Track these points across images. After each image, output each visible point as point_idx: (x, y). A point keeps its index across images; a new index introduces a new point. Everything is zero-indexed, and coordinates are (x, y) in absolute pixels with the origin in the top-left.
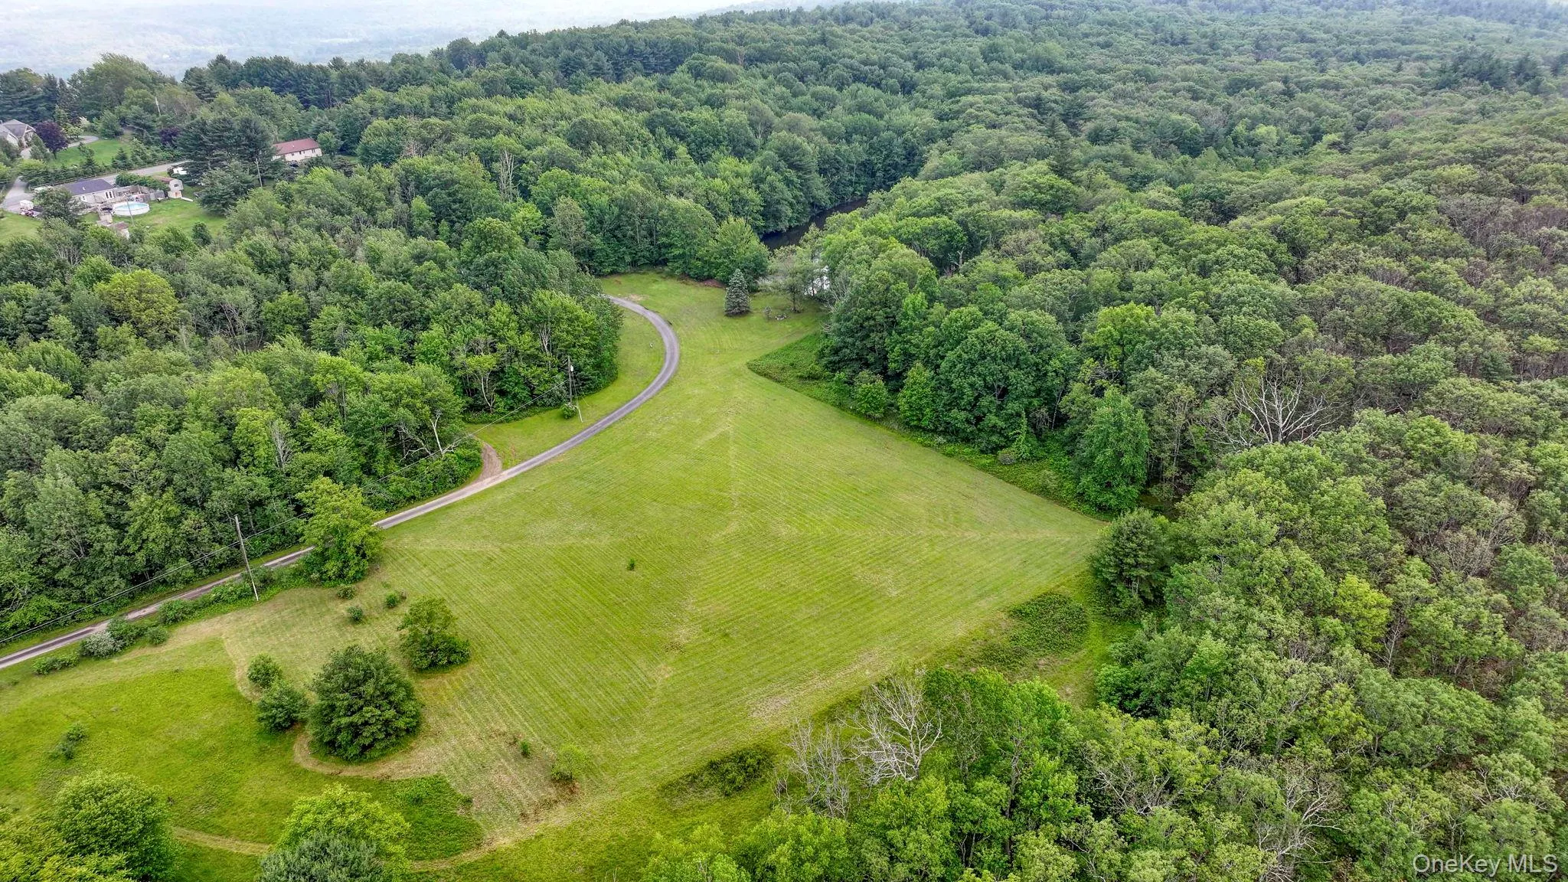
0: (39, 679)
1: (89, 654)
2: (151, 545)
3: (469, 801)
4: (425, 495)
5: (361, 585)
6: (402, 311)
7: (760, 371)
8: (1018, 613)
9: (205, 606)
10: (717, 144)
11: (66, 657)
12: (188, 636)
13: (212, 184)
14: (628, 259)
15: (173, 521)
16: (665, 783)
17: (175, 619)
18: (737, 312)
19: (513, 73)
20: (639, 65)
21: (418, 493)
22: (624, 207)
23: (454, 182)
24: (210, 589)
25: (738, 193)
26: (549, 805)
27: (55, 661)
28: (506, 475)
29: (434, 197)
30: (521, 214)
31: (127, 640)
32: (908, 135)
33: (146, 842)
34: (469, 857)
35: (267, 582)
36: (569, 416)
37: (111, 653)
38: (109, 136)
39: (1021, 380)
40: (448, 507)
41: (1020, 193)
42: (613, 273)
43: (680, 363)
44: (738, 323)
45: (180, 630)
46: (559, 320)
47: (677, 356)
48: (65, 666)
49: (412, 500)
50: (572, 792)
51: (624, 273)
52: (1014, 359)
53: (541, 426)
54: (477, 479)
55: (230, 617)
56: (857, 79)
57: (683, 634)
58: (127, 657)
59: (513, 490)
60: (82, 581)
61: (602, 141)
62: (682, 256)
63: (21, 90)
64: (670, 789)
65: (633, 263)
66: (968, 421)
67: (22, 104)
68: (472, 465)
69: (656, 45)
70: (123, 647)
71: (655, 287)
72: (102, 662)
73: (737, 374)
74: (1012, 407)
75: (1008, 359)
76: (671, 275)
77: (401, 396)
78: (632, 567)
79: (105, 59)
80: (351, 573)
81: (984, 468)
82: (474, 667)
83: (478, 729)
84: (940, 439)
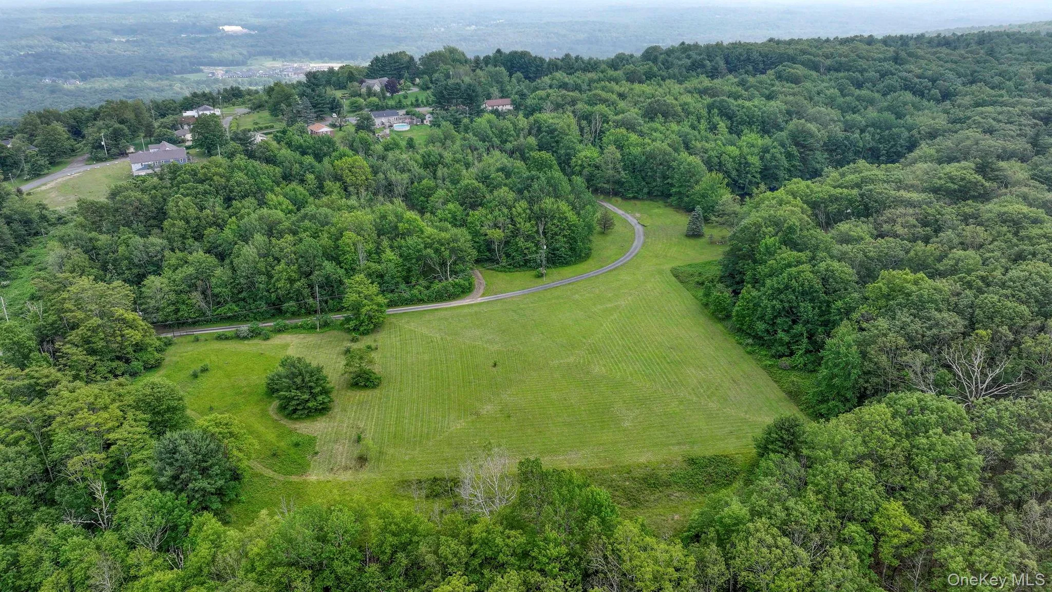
0: (216, 341)
1: (238, 337)
2: (279, 291)
3: (316, 453)
4: (430, 300)
5: (365, 337)
6: (471, 198)
7: (676, 274)
8: (692, 461)
9: (295, 328)
10: (750, 124)
11: (229, 335)
12: (278, 340)
13: (437, 118)
14: (646, 190)
15: (291, 281)
16: (405, 479)
17: (280, 330)
18: (694, 234)
19: (650, 68)
20: (751, 68)
21: (426, 298)
22: (650, 156)
23: (555, 130)
24: (299, 321)
25: (745, 159)
26: (346, 468)
27: (223, 335)
28: (479, 300)
29: (542, 138)
30: (583, 154)
31: (255, 334)
32: (914, 132)
33: (167, 416)
34: (294, 478)
35: (325, 325)
36: (540, 276)
37: (245, 338)
38: (423, 89)
39: (807, 309)
40: (436, 310)
41: (935, 180)
42: (635, 198)
43: (632, 259)
44: (692, 242)
45: (279, 336)
46: (553, 217)
47: (634, 254)
48: (227, 338)
49: (421, 301)
50: (361, 467)
51: (642, 199)
52: (807, 294)
53: (522, 278)
54: (462, 298)
55: (302, 336)
56: (906, 88)
57: (488, 409)
58: (251, 342)
59: (476, 309)
60: (251, 301)
61: (665, 115)
62: (680, 193)
63: (395, 62)
64: (405, 484)
65: (649, 193)
66: (768, 331)
67: (395, 69)
68: (466, 290)
69: (766, 56)
70: (252, 337)
71: (656, 210)
72: (242, 342)
73: (661, 272)
74: (799, 328)
75: (804, 293)
76: (671, 206)
77: (434, 243)
78: (495, 365)
79: (445, 48)
80: (362, 329)
81: (765, 368)
82: (376, 392)
83: (351, 422)
84: (750, 341)
